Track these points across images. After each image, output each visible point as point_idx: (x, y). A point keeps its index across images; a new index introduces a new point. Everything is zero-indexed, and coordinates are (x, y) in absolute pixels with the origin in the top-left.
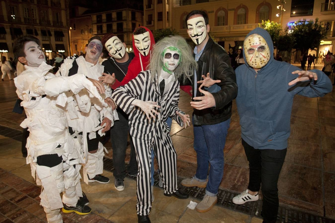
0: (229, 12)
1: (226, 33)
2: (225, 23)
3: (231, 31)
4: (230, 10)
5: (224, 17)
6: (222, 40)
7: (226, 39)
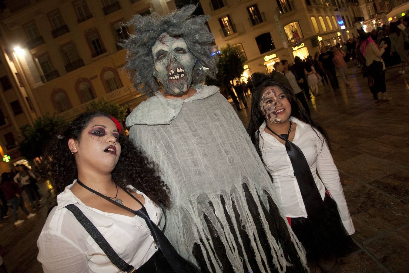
0: (118, 70)
2: (120, 85)
4: (119, 67)
5: (114, 78)
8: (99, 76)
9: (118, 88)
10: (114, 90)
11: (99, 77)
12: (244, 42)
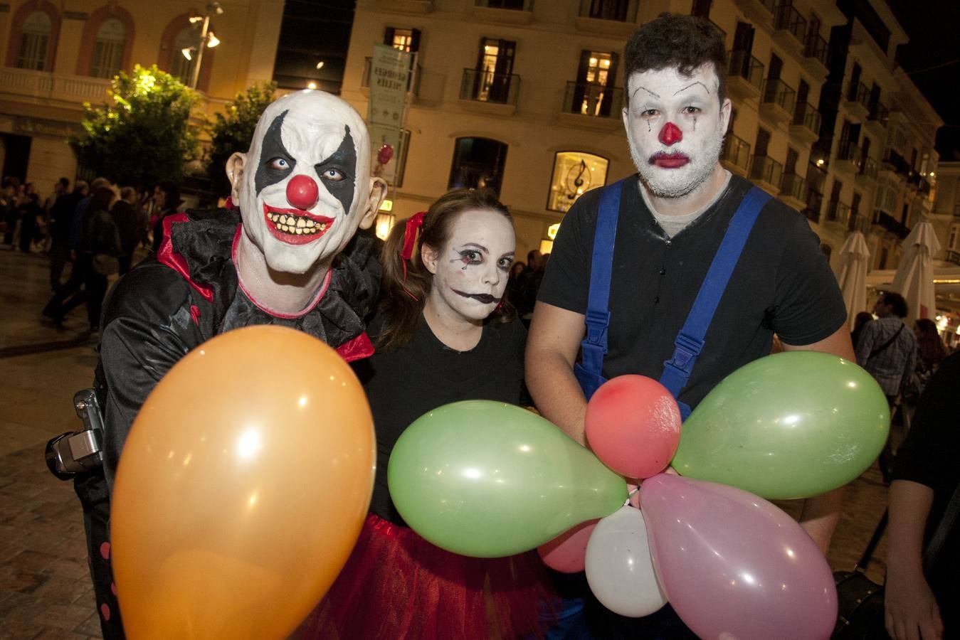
0: (66, 23)
1: (35, 102)
2: (46, 62)
3: (55, 96)
4: (72, 15)
5: (45, 39)
6: (23, 127)
7: (39, 127)
8: (13, 9)
9: (40, 67)
10: (27, 68)
11: (10, 16)
12: (420, 132)
